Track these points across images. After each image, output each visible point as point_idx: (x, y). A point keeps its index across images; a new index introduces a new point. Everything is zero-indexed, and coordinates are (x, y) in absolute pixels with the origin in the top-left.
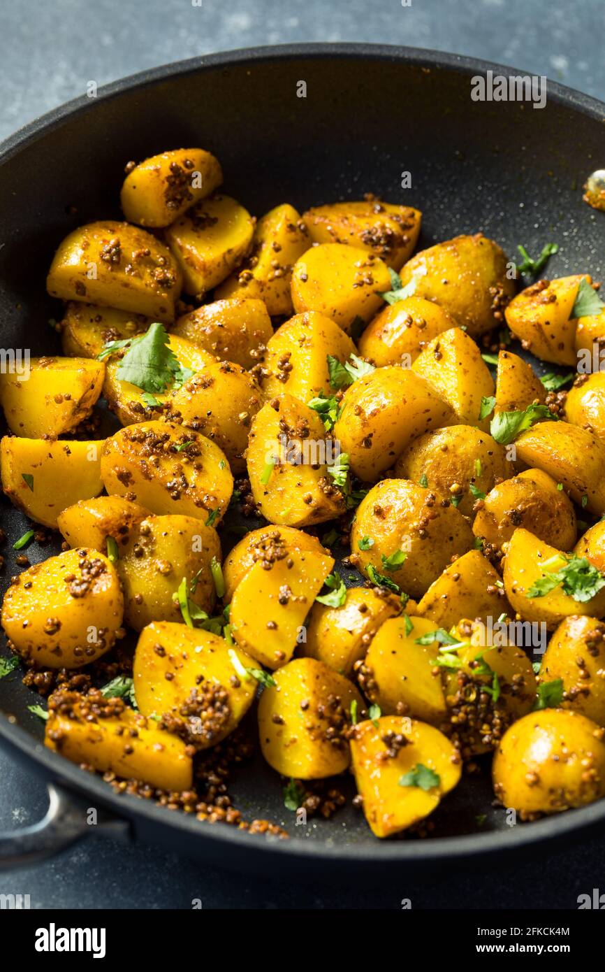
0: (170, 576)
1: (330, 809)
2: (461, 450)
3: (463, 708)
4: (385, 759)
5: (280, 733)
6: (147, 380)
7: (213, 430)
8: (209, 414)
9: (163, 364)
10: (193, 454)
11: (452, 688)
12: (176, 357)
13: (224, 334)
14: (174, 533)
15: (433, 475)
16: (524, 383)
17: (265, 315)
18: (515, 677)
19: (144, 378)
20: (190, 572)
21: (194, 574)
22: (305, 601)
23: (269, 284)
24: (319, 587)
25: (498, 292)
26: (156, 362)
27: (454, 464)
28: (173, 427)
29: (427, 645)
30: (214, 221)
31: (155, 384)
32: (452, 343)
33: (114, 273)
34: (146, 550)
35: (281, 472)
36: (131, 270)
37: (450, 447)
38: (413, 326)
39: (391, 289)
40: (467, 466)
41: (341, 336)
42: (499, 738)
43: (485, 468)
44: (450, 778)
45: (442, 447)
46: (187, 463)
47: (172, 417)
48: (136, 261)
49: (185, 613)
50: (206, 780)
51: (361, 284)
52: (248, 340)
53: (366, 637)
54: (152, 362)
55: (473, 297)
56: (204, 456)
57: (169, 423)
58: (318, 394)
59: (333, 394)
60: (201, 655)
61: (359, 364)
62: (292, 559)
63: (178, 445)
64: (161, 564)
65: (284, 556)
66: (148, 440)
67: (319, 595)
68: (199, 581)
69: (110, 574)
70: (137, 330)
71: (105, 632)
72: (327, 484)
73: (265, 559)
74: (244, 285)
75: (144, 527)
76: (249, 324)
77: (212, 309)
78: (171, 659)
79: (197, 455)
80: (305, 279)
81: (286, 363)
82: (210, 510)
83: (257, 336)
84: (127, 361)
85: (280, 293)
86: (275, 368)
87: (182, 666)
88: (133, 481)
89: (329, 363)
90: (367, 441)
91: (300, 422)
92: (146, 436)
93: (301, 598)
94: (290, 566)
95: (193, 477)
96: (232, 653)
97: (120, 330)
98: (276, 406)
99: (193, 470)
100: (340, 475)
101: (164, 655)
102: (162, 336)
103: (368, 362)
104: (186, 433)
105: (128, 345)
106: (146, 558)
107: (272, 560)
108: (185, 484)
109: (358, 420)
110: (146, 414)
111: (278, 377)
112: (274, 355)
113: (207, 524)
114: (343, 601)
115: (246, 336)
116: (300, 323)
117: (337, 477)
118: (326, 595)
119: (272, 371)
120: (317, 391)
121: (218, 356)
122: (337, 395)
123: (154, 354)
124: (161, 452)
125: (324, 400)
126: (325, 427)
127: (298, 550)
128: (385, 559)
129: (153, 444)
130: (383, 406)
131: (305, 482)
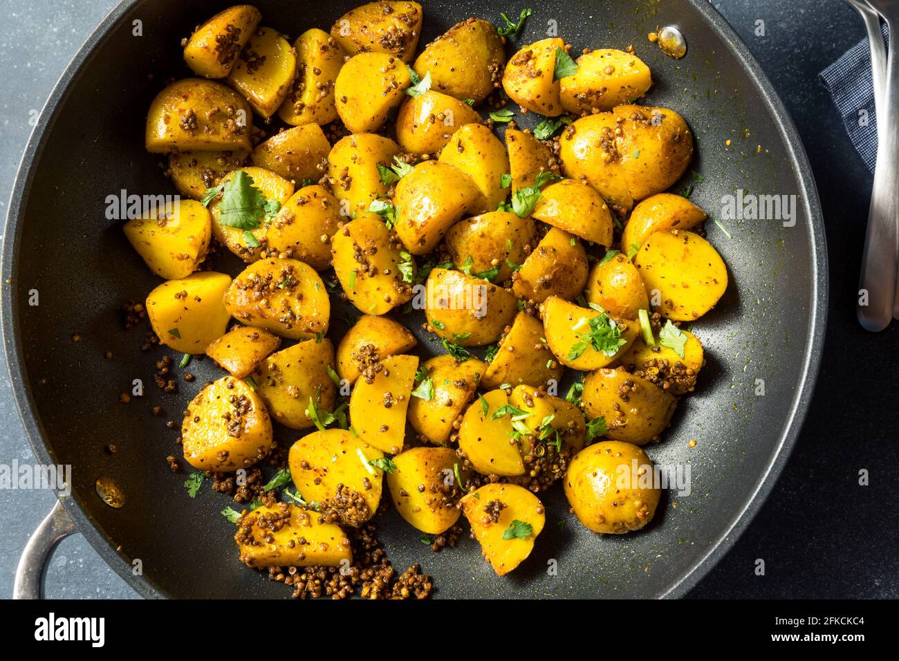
0: (300, 396)
1: (454, 540)
2: (494, 234)
3: (537, 462)
4: (489, 522)
5: (407, 501)
6: (243, 221)
7: (304, 254)
8: (298, 243)
9: (253, 202)
10: (292, 285)
11: (526, 449)
12: (262, 192)
13: (293, 158)
14: (294, 363)
15: (476, 255)
16: (531, 158)
17: (322, 135)
18: (570, 424)
19: (241, 221)
20: (313, 388)
21: (317, 389)
22: (404, 399)
23: (318, 105)
24: (412, 384)
25: (494, 69)
26: (246, 206)
27: (491, 245)
28: (273, 263)
29: (501, 416)
30: (264, 58)
31: (251, 223)
32: (470, 139)
33: (196, 137)
34: (276, 380)
35: (363, 279)
36: (209, 130)
37: (486, 233)
38: (436, 121)
39: (411, 85)
40: (500, 244)
41: (383, 142)
42: (566, 470)
43: (514, 242)
44: (538, 524)
45: (480, 234)
46: (290, 295)
47: (270, 252)
48: (210, 120)
49: (318, 424)
50: (362, 540)
51: (389, 90)
52: (313, 158)
53: (455, 423)
54: (244, 206)
55: (476, 78)
56: (303, 282)
57: (269, 260)
58: (375, 196)
59: (386, 193)
60: (337, 463)
61: (402, 164)
62: (387, 370)
63: (281, 283)
64: (291, 390)
65: (381, 369)
66: (256, 286)
67: (412, 391)
68: (321, 392)
69: (255, 413)
70: (226, 164)
71: (262, 448)
72: (400, 286)
73: (367, 376)
74: (300, 114)
75: (271, 366)
76: (311, 146)
77: (279, 140)
78: (315, 470)
79: (296, 285)
80: (345, 100)
81: (346, 176)
82: (317, 333)
83: (319, 153)
84: (225, 208)
85: (328, 106)
86: (339, 179)
87: (325, 475)
88: (254, 318)
89: (379, 169)
90: (422, 241)
91: (368, 244)
92: (254, 284)
93: (401, 398)
94: (388, 375)
95: (298, 307)
96: (359, 452)
97: (214, 168)
98: (348, 234)
99: (297, 300)
100: (406, 270)
101: (310, 469)
102: (247, 180)
103: (408, 163)
104: (284, 267)
105: (223, 190)
106: (278, 386)
107: (373, 377)
108: (293, 316)
109: (412, 230)
110: (250, 253)
111: (342, 185)
112: (335, 166)
113: (317, 342)
114: (432, 394)
115: (310, 156)
116: (349, 144)
117: (405, 274)
118: (418, 388)
119: (337, 181)
120: (374, 193)
121: (293, 182)
122: (390, 193)
123: (244, 199)
124: (269, 292)
125: (382, 203)
126: (387, 228)
127: (390, 358)
128: (454, 335)
129: (262, 289)
130: (430, 218)
131: (382, 287)
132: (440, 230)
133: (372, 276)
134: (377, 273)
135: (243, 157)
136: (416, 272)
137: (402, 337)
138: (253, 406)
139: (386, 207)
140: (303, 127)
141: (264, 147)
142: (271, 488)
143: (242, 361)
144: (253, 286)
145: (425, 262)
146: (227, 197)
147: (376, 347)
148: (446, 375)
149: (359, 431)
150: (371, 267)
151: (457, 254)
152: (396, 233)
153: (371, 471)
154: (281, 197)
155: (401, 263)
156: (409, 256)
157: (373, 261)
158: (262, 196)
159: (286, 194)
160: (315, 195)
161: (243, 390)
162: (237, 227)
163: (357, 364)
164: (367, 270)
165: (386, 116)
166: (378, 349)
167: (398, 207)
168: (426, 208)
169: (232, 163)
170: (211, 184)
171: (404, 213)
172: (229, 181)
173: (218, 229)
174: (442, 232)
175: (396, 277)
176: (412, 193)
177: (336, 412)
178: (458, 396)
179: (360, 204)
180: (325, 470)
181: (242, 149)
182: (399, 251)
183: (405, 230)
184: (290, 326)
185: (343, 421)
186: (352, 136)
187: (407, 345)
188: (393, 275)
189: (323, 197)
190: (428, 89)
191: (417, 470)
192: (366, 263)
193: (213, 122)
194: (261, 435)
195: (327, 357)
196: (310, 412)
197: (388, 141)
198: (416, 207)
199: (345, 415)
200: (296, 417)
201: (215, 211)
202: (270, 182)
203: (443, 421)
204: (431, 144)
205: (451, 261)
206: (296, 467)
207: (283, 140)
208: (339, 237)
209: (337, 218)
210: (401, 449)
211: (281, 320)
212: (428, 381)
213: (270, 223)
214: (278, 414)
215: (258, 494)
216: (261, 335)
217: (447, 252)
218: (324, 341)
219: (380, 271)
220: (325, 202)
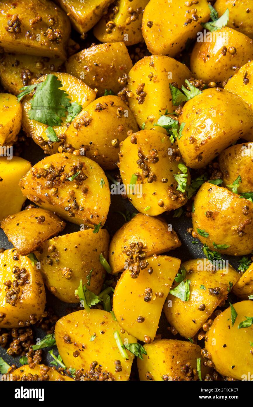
0: (72, 277)
6: (48, 118)
7: (95, 153)
8: (91, 143)
9: (59, 103)
10: (81, 179)
12: (68, 95)
13: (99, 70)
14: (71, 248)
15: (245, 176)
17: (126, 53)
19: (46, 117)
20: (85, 272)
21: (88, 272)
22: (162, 296)
23: (127, 27)
24: (171, 283)
26: (53, 105)
28: (67, 158)
29: (247, 327)
31: (54, 121)
33: (18, 40)
34: (54, 260)
35: (142, 183)
36: (30, 35)
38: (227, 53)
39: (210, 20)
41: (178, 66)
46: (77, 188)
47: (66, 148)
48: (33, 27)
49: (83, 304)
51: (190, 21)
52: (116, 72)
53: (205, 325)
54: (51, 105)
56: (90, 178)
57: (64, 155)
58: (164, 112)
59: (174, 111)
60: (95, 342)
61: (191, 88)
62: (151, 268)
63: (71, 176)
64: (65, 271)
65: (146, 267)
66: (49, 176)
67: (171, 289)
68: (92, 276)
69: (31, 286)
70: (43, 68)
71: (34, 315)
72: (174, 194)
73: (132, 271)
74: (110, 32)
75: (51, 248)
76: (115, 61)
77: (89, 53)
78: (75, 345)
79: (84, 179)
80: (150, 25)
81: (141, 91)
82: (96, 225)
83: (122, 69)
84: (35, 105)
85: (136, 30)
86: (135, 93)
87: (83, 350)
88: (44, 202)
89: (171, 89)
90: (199, 157)
91: (152, 153)
92: (48, 173)
93: (160, 294)
94: (151, 273)
95: (82, 200)
96: (116, 335)
97: (32, 70)
98: (135, 141)
99: (82, 193)
100: (182, 180)
101: (71, 343)
102: (56, 83)
103: (197, 87)
104: (76, 163)
105: (35, 89)
106: (55, 266)
107: (137, 273)
108: (77, 207)
109: (192, 146)
110: (49, 146)
111: (137, 99)
112: (134, 82)
113: (94, 232)
114: (188, 296)
115: (114, 70)
116: (148, 64)
117: (180, 184)
118: (177, 288)
119: (134, 95)
120: (163, 110)
121: (96, 90)
122: (177, 111)
123: (51, 99)
124: (59, 183)
125: (169, 119)
126: (170, 141)
127: (156, 258)
128: (215, 245)
129: (53, 179)
130: (210, 138)
131: (158, 193)
132: (216, 150)
133: (151, 182)
134: (155, 180)
135: (58, 64)
136: (189, 183)
137: (168, 239)
138: (31, 279)
139: (172, 122)
140: (111, 44)
141: (75, 57)
142: (38, 348)
143: (26, 240)
144: (47, 175)
145: (199, 176)
146: (38, 95)
147: (145, 245)
148: (203, 280)
149: (119, 318)
150: (151, 174)
151: (227, 173)
152: (177, 146)
153: (124, 355)
154: (83, 101)
155: (178, 174)
156: (186, 169)
157: (153, 169)
158: (67, 98)
159: (88, 100)
160: (112, 104)
161: (25, 263)
162: (42, 122)
163: (126, 257)
164: (147, 176)
165: (184, 45)
166: (146, 248)
167: (182, 125)
168: (208, 128)
169: (48, 68)
170: (28, 82)
171: (187, 130)
172: (41, 82)
173: (27, 122)
174: (217, 152)
175: (172, 186)
176: (197, 113)
177: (101, 295)
178: (211, 302)
179: (150, 117)
180: (83, 347)
181: (57, 57)
182: (178, 163)
183: (186, 145)
184: (73, 215)
185: (107, 303)
186: (152, 57)
187: (172, 247)
188: (169, 183)
189: (119, 107)
190: (224, 25)
191: (164, 362)
192: (147, 169)
193: (35, 29)
194: (34, 306)
195: (101, 246)
196: (79, 292)
197: (182, 66)
198: (200, 126)
199: (109, 298)
200: (67, 294)
201: (27, 106)
202: (76, 87)
203: (194, 322)
204: (219, 74)
205: (222, 178)
206: (60, 338)
207: (93, 53)
208: (127, 143)
209: (128, 127)
210: (153, 339)
211: (66, 208)
212: (186, 284)
213: (70, 123)
214: (52, 289)
215: (27, 351)
216: (48, 218)
217: (219, 170)
218: (101, 231)
219: (158, 178)
220: (120, 111)
